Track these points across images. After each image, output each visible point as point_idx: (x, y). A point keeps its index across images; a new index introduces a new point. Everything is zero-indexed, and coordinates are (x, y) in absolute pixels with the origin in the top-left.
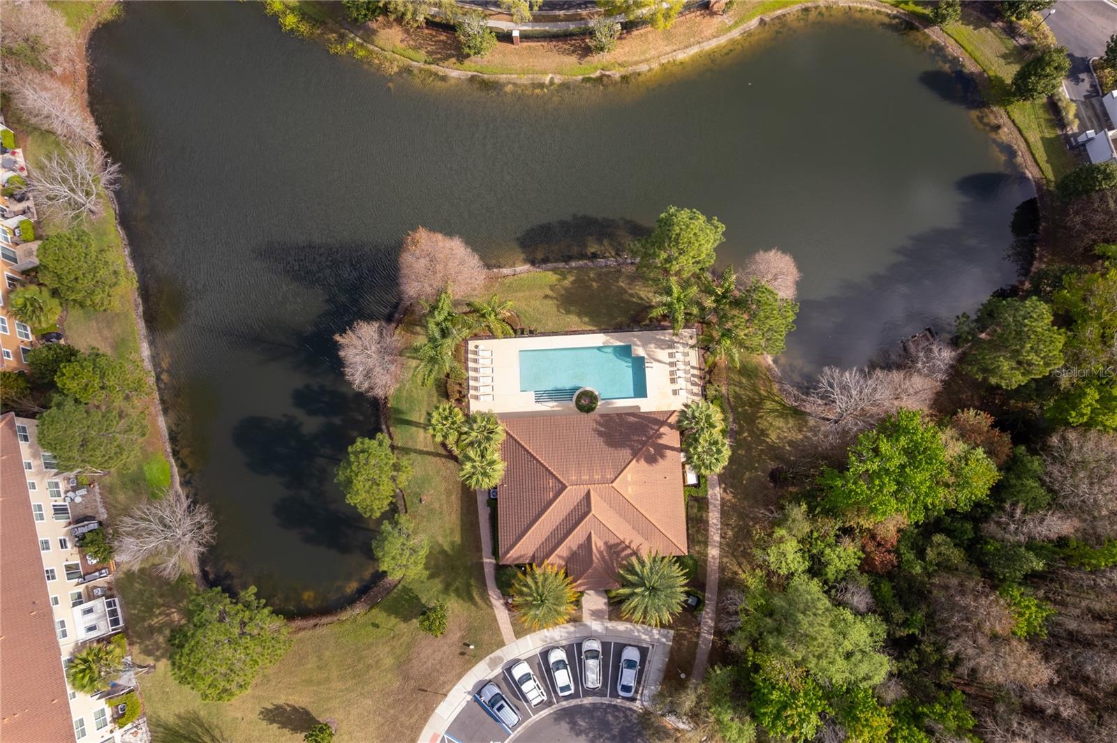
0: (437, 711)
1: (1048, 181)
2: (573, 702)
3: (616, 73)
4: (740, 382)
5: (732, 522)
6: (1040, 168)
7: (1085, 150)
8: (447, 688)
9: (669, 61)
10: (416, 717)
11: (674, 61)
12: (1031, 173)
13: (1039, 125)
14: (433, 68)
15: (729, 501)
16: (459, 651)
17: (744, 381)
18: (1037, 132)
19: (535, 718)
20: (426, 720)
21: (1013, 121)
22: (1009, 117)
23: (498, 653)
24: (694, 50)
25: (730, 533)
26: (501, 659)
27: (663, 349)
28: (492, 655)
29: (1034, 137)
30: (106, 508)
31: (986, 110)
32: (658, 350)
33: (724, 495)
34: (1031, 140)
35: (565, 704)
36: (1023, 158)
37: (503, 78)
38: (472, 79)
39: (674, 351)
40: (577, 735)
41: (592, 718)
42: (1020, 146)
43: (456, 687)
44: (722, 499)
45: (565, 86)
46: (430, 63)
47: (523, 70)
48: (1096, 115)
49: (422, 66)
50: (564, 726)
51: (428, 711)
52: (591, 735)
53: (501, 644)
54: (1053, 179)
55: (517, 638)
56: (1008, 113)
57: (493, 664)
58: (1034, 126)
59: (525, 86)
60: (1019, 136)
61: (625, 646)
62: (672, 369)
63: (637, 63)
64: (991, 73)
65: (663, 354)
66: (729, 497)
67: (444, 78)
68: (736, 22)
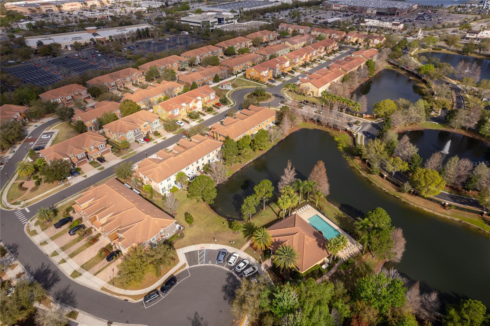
2: (235, 275)
3: (403, 200)
14: (360, 171)
16: (230, 241)
19: (224, 268)
20: (207, 243)
26: (235, 250)
27: (351, 243)
28: (234, 248)
33: (328, 280)
35: (233, 273)
38: (366, 178)
40: (226, 281)
41: (234, 282)
45: (387, 193)
49: (358, 169)
50: (227, 276)
51: (210, 242)
52: (229, 285)
53: (239, 249)
55: (244, 252)
57: (232, 250)
59: (377, 187)
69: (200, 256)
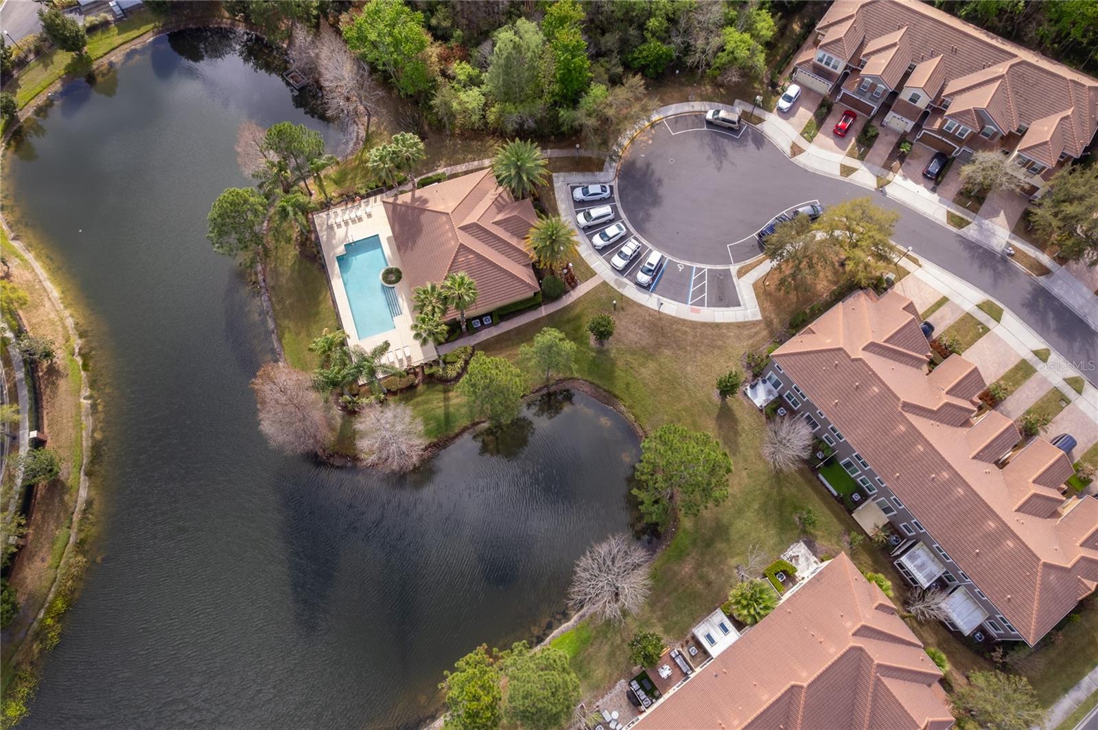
0: (674, 314)
1: (155, 27)
2: (627, 222)
4: (352, 178)
5: (461, 157)
6: (144, 33)
7: (127, 9)
8: (652, 312)
9: (62, 303)
10: (684, 328)
11: (61, 298)
12: (149, 38)
13: (109, 37)
14: (76, 518)
15: (446, 162)
16: (622, 312)
17: (349, 177)
18: (114, 39)
19: (650, 247)
20: (684, 321)
21: (105, 54)
22: (102, 57)
23: (612, 284)
24: (49, 285)
25: (470, 156)
26: (616, 281)
27: (335, 234)
28: (616, 288)
29: (118, 40)
30: (614, 685)
31: (96, 72)
32: (337, 237)
33: (442, 166)
34: (121, 41)
35: (631, 230)
36: (137, 45)
37: (86, 443)
38: (89, 474)
39: (335, 225)
40: (651, 216)
42: (127, 48)
43: (650, 306)
44: (445, 166)
45: (93, 384)
46: (71, 522)
47: (75, 426)
48: (97, 7)
49: (75, 530)
50: (647, 226)
51: (676, 321)
52: (646, 207)
53: (605, 284)
54: (153, 24)
55: (596, 274)
56: (98, 58)
57: (623, 285)
58: (108, 41)
59: (94, 421)
60: (118, 49)
61: (574, 201)
62: (350, 223)
63: (64, 327)
64: (62, 72)
65: (340, 233)
66: (443, 163)
67: (89, 503)
68: (17, 257)
69: (701, 290)
